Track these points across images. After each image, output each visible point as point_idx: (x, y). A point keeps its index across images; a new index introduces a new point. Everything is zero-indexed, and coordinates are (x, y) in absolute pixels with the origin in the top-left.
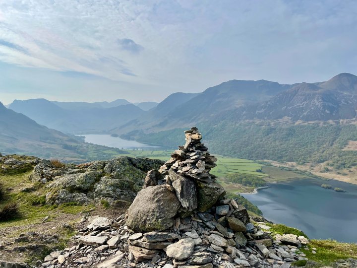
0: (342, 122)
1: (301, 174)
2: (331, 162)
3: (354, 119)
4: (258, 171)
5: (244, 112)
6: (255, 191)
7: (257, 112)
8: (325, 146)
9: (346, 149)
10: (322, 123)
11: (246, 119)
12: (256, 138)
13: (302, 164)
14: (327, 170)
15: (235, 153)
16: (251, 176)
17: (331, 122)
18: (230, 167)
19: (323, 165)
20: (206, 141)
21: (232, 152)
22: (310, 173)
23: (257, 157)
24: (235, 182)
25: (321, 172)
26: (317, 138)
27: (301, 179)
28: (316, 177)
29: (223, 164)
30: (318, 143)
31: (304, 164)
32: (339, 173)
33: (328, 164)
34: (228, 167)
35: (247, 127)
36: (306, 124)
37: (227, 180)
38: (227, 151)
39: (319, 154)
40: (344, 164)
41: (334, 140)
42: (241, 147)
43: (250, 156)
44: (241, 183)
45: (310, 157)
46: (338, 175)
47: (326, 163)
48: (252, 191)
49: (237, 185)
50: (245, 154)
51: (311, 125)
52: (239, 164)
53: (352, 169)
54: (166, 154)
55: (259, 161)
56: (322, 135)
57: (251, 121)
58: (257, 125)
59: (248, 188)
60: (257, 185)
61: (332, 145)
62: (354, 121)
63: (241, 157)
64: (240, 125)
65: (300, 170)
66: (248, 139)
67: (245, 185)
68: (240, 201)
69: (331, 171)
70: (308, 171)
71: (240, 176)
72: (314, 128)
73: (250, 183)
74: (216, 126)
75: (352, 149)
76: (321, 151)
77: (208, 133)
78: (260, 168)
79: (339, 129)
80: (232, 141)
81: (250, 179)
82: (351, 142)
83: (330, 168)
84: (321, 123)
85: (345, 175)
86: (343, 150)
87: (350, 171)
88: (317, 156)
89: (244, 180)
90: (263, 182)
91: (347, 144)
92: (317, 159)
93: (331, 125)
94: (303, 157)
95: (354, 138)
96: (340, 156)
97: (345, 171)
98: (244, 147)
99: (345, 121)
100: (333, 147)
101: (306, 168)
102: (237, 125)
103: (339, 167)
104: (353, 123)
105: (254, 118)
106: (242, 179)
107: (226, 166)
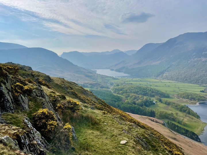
4: (201, 91)
5: (194, 54)
6: (198, 104)
7: (204, 53)
11: (195, 58)
12: (202, 71)
15: (186, 80)
16: (196, 94)
18: (182, 89)
20: (167, 72)
21: (184, 80)
23: (202, 83)
24: (184, 97)
29: (177, 87)
34: (180, 89)
35: (195, 63)
37: (178, 96)
38: (181, 78)
43: (197, 82)
44: (188, 98)
48: (195, 104)
49: (185, 100)
50: (194, 80)
52: (188, 87)
54: (141, 81)
55: (204, 85)
57: (199, 59)
58: (203, 62)
59: (192, 101)
60: (199, 100)
63: (190, 82)
64: (191, 62)
66: (196, 71)
67: (191, 100)
68: (185, 109)
71: (187, 94)
73: (194, 99)
74: (174, 63)
77: (168, 68)
78: (203, 90)
80: (184, 72)
81: (194, 96)
89: (190, 97)
90: (204, 99)
98: (192, 76)
102: (189, 62)
105: (201, 57)
106: (188, 96)
107: (179, 88)
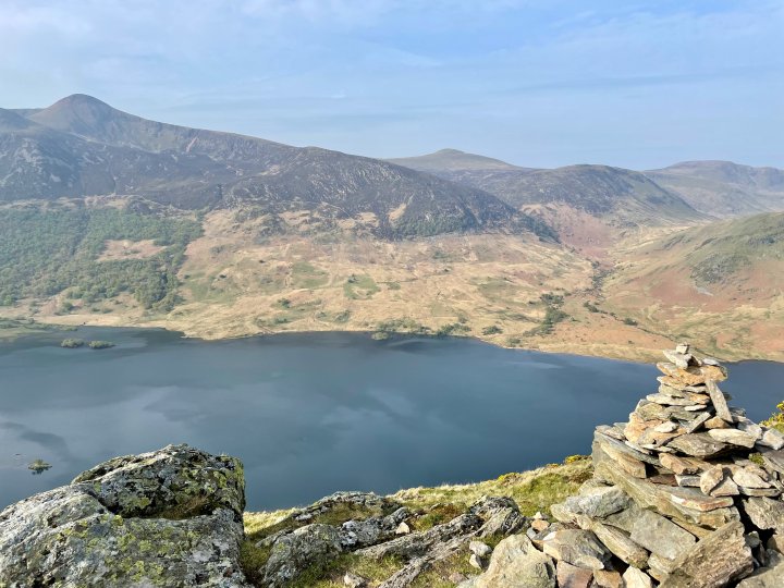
0: (90, 202)
1: (10, 327)
2: (76, 289)
3: (113, 195)
8: (58, 256)
9: (103, 259)
10: (46, 203)
13: (10, 304)
14: (70, 308)
17: (65, 201)
19: (59, 299)
22: (33, 322)
25: (58, 314)
26: (39, 238)
27: (11, 340)
28: (47, 327)
30: (43, 251)
31: (14, 302)
32: (95, 311)
33: (70, 296)
36: (8, 207)
39: (47, 276)
40: (104, 291)
41: (77, 241)
45: (28, 284)
46: (95, 315)
47: (65, 292)
51: (20, 209)
53: (120, 298)
56: (49, 232)
61: (74, 252)
62: (114, 199)
65: (5, 320)
69: (79, 307)
70: (26, 316)
72: (27, 218)
75: (115, 257)
76: (51, 267)
79: (83, 217)
82: (112, 243)
83: (76, 302)
84: (44, 205)
85: (108, 311)
86: (98, 261)
87: (117, 303)
88: (42, 281)
91: (104, 248)
92: (45, 286)
93: (67, 209)
94: (10, 286)
95: (118, 235)
96: (93, 275)
97: (107, 303)
99: (96, 199)
100: (78, 256)
101: (22, 311)
103: (95, 296)
104: (111, 204)
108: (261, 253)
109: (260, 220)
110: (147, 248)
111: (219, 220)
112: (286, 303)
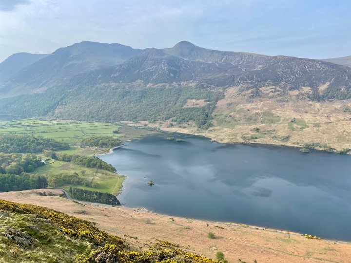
0: (183, 84)
1: (152, 130)
2: (174, 118)
3: (191, 81)
4: (115, 132)
5: (100, 76)
6: (111, 151)
7: (113, 75)
8: (170, 105)
9: (185, 107)
10: (168, 85)
11: (102, 82)
12: (113, 102)
13: (153, 122)
14: (172, 125)
15: (92, 117)
16: (108, 137)
17: (174, 84)
18: (87, 131)
19: (169, 121)
20: (60, 107)
21: (90, 117)
22: (159, 129)
23: (115, 119)
24: (91, 145)
25: (168, 127)
26: (165, 98)
27: (151, 135)
28: (163, 132)
29: (80, 129)
30: (165, 103)
31: (154, 122)
32: (180, 127)
33: (173, 121)
34: (85, 132)
35: (103, 91)
36: (155, 86)
37: (83, 144)
38: (85, 116)
39: (165, 113)
40: (184, 119)
41: (177, 99)
42: (98, 111)
43: (107, 119)
44: (97, 145)
45: (159, 115)
46: (180, 129)
47: (171, 119)
48: (108, 151)
49: (93, 149)
50: (103, 117)
51: (159, 87)
52: (97, 128)
53: (189, 123)
54: (11, 125)
55: (117, 122)
56: (168, 96)
57: (107, 84)
58: (113, 89)
59: (104, 149)
60: (112, 145)
61: (176, 103)
62: (191, 83)
63: (99, 120)
64: (97, 88)
65: (151, 128)
66: (105, 102)
67: (102, 147)
68: (95, 162)
69: (175, 125)
70: (158, 127)
71: (96, 139)
72: (162, 91)
73: (106, 145)
74: (71, 90)
75: (190, 106)
76: (167, 109)
77: (62, 99)
78: (117, 130)
79: (180, 90)
80: (88, 105)
81: (106, 141)
82: (189, 101)
83: (174, 123)
84: (167, 86)
85: (185, 127)
86: (183, 107)
87: (188, 125)
88: (164, 114)
89: (100, 142)
90: (118, 142)
91: (186, 103)
92: (164, 116)
93: (175, 87)
94: (154, 115)
95: (191, 97)
96: (181, 113)
97: (185, 124)
98: (101, 111)
99: (185, 83)
100: (177, 105)
101: (156, 125)
102: (94, 89)
103: (181, 121)
104: (190, 85)
105: (110, 82)
106: (98, 141)
107: (82, 131)
108: (249, 106)
109: (250, 91)
110: (202, 103)
111: (232, 91)
112: (257, 130)
